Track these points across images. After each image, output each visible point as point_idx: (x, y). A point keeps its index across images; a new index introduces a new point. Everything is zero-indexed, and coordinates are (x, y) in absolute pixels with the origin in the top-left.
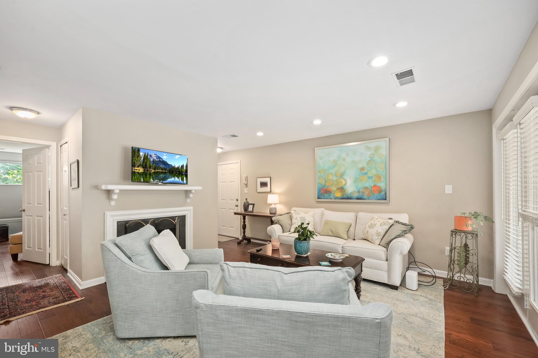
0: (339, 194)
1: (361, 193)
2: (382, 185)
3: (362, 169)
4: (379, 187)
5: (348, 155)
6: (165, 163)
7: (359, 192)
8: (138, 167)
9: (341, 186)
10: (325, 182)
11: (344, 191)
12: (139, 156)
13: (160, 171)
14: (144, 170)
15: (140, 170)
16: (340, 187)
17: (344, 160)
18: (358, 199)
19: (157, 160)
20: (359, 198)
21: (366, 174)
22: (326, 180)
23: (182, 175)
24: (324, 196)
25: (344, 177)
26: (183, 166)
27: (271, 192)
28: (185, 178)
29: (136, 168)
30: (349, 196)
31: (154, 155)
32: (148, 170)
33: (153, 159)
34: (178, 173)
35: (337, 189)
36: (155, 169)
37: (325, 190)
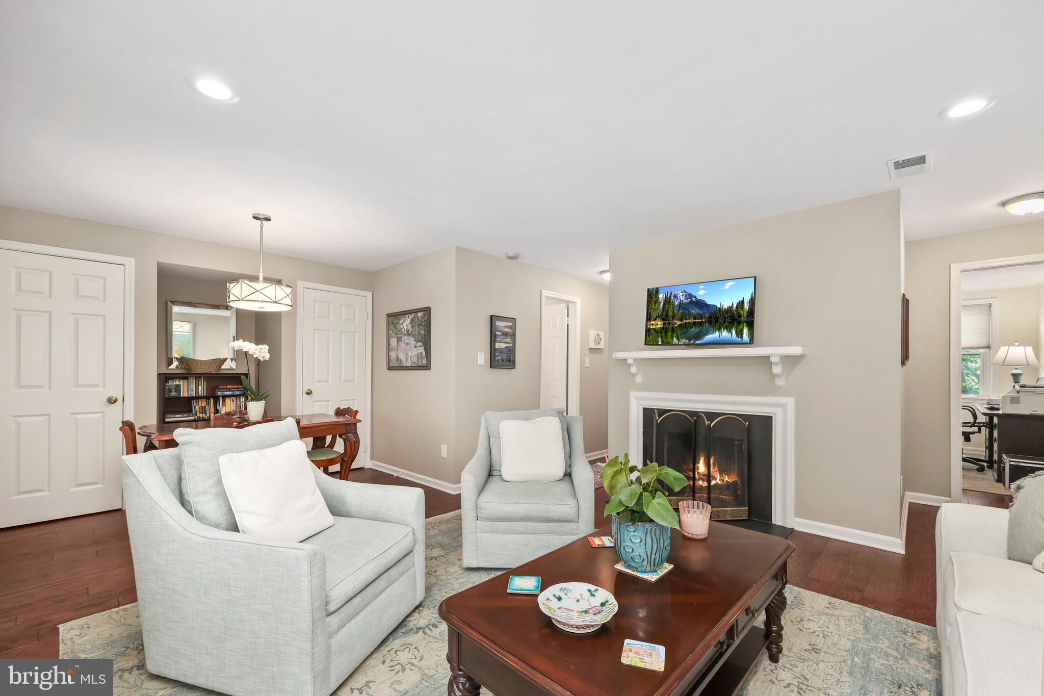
6: (701, 304)
8: (655, 320)
12: (657, 301)
13: (692, 321)
14: (664, 324)
15: (657, 324)
19: (686, 301)
26: (741, 304)
29: (652, 322)
31: (681, 294)
32: (669, 324)
33: (679, 301)
34: (729, 320)
36: (681, 320)
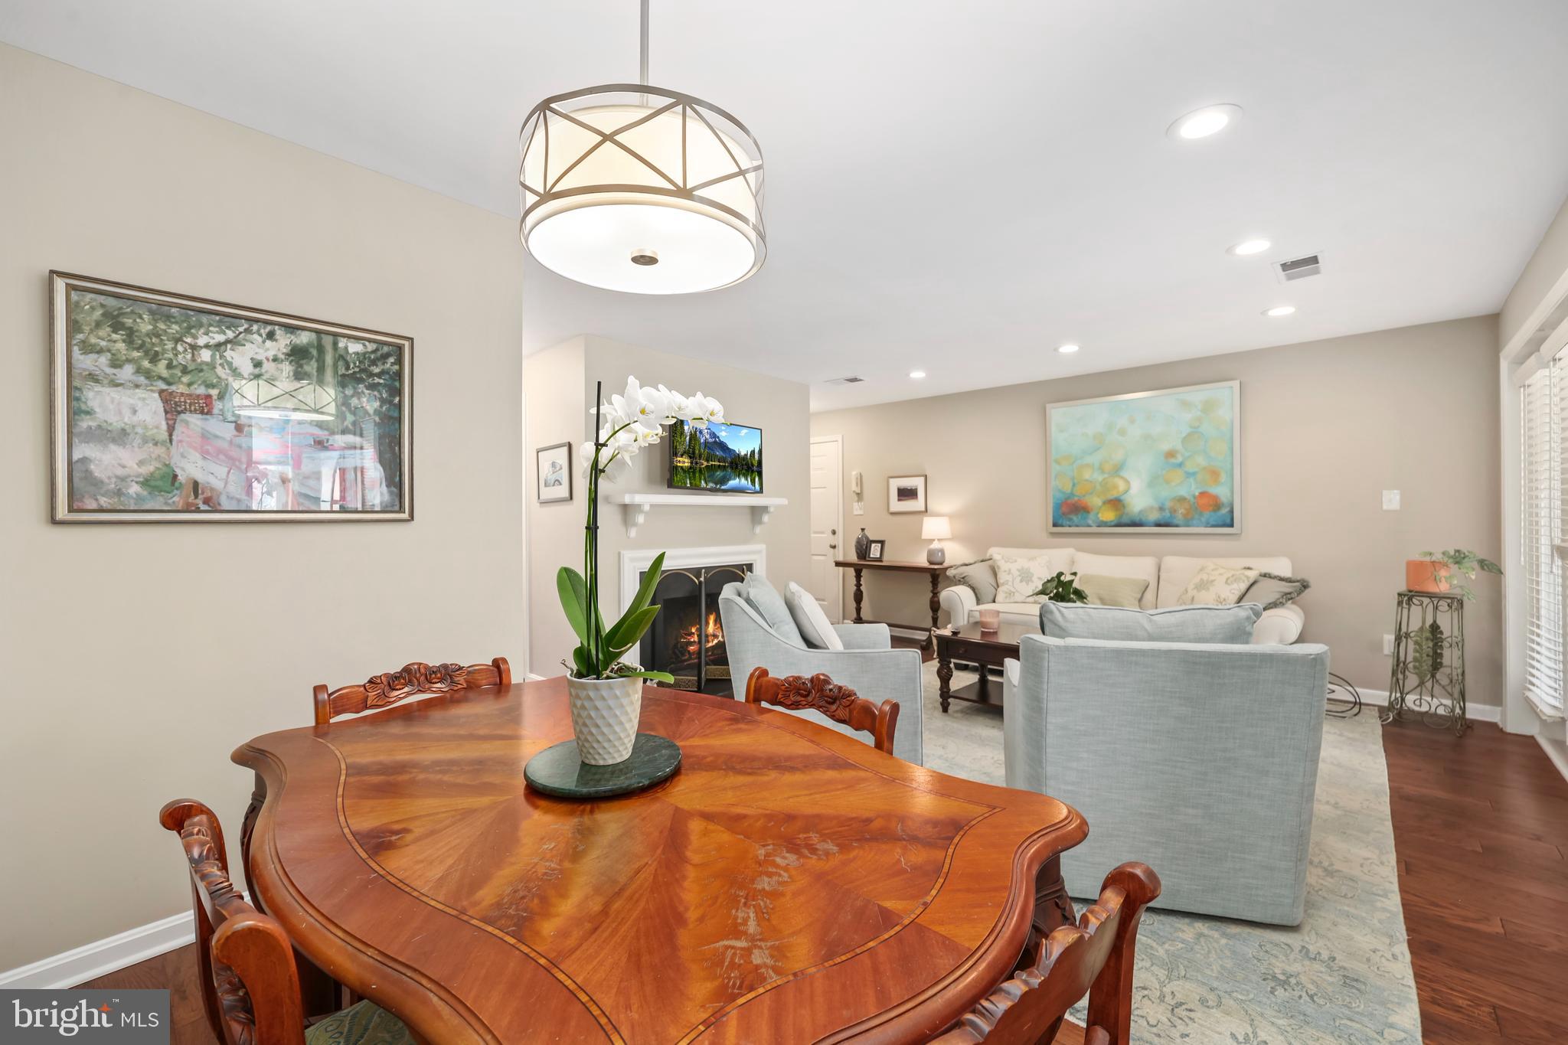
0: (1109, 515)
1: (1167, 511)
2: (1221, 491)
3: (1171, 454)
4: (1215, 498)
5: (1132, 421)
6: (723, 446)
7: (1161, 509)
8: (682, 456)
9: (1113, 495)
10: (1074, 485)
11: (1124, 506)
12: (682, 433)
13: (717, 463)
14: (692, 463)
15: (684, 462)
16: (1112, 497)
17: (1122, 432)
18: (1158, 525)
19: (710, 440)
20: (1162, 522)
21: (1180, 465)
22: (1076, 481)
23: (753, 471)
24: (1070, 520)
25: (1124, 474)
26: (753, 452)
27: (926, 511)
28: (757, 479)
29: (679, 459)
30: (1137, 520)
31: (706, 431)
32: (697, 463)
33: (704, 438)
34: (745, 467)
35: (1104, 503)
36: (708, 461)
37: (1074, 505)
